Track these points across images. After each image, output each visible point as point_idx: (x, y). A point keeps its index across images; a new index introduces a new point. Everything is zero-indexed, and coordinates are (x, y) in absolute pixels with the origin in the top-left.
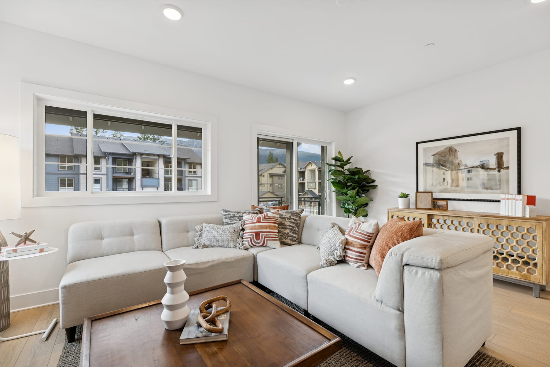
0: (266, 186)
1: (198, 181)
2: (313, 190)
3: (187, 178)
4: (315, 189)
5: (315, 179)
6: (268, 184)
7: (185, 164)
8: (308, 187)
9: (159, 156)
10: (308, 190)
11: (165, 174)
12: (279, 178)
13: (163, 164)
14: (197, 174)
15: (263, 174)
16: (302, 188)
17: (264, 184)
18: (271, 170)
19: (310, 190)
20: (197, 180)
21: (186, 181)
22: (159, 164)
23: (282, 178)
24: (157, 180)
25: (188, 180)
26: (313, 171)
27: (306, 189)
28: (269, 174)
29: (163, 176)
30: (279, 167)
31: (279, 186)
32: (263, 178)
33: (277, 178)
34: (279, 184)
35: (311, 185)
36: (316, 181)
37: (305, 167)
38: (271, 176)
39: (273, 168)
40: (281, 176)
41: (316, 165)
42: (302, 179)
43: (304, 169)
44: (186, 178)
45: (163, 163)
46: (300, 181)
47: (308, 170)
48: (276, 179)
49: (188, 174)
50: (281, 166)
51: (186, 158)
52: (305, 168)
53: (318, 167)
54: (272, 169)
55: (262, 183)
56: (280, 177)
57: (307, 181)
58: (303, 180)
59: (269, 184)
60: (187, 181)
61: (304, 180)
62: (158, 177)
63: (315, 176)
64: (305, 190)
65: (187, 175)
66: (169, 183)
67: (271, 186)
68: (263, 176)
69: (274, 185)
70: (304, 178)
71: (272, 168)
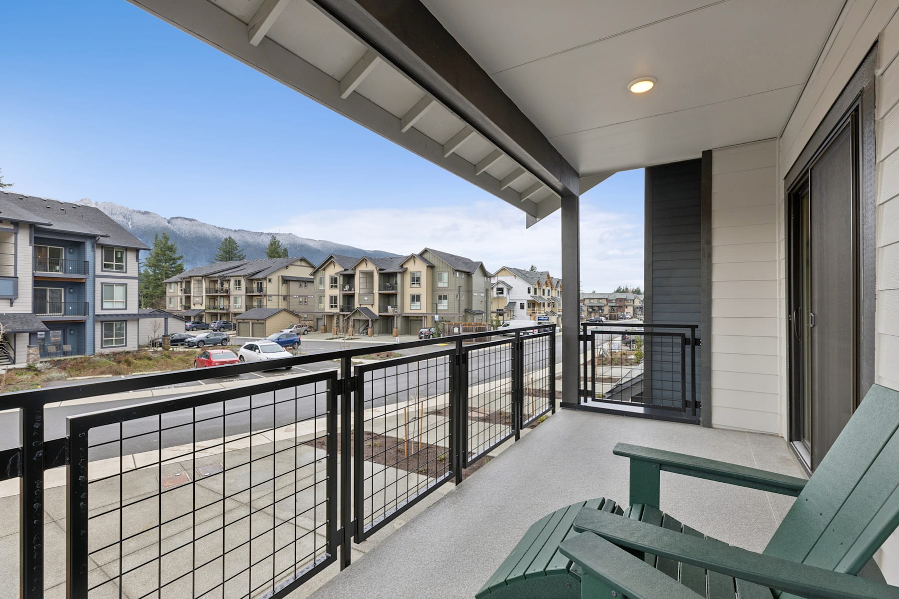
0: (275, 299)
1: (128, 286)
2: (369, 307)
3: (99, 281)
4: (372, 305)
5: (372, 288)
6: (279, 295)
7: (93, 247)
8: (359, 302)
9: (16, 224)
10: (359, 306)
11: (35, 268)
12: (301, 285)
13: (28, 244)
14: (126, 272)
15: (270, 277)
16: (349, 303)
17: (271, 296)
18: (285, 270)
19: (362, 306)
20: (126, 285)
21: (96, 285)
22: (16, 244)
23: (306, 286)
24: (10, 283)
25: (102, 284)
26: (369, 275)
27: (357, 305)
28: (280, 277)
29: (31, 273)
30: (301, 266)
31: (301, 299)
32: (269, 285)
33: (297, 284)
34: (300, 296)
35: (366, 298)
36: (374, 292)
37: (355, 267)
38: (286, 281)
39: (290, 267)
40: (303, 281)
41: (375, 265)
42: (347, 287)
43: (352, 270)
44: (97, 279)
45: (30, 242)
46: (345, 291)
47: (360, 272)
48: (294, 286)
49: (102, 271)
50: (303, 264)
51: (98, 236)
52: (355, 269)
53: (378, 268)
54: (287, 269)
55: (268, 294)
56: (303, 284)
57: (358, 292)
58: (350, 290)
59: (281, 295)
60: (100, 286)
61: (353, 289)
62: (13, 275)
63: (372, 282)
64: (354, 306)
65: (98, 271)
66: (46, 290)
67: (284, 299)
68: (270, 281)
69: (291, 297)
70: (352, 287)
71: (287, 267)
